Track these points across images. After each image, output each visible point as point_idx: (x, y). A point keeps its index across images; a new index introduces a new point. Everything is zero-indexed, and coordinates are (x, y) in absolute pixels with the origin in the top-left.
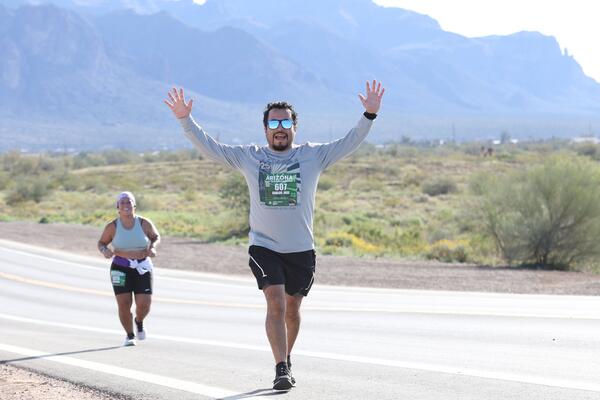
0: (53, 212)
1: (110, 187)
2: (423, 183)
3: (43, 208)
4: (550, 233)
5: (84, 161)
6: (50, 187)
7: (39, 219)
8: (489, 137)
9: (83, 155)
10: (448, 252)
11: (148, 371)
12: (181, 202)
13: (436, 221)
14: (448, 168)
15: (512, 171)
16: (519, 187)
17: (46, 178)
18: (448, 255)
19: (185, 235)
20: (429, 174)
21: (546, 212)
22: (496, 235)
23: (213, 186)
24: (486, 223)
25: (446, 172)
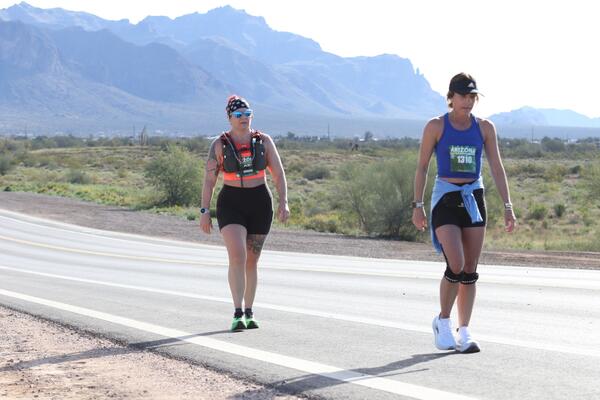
0: (15, 183)
1: (60, 165)
2: (303, 170)
3: (7, 179)
4: (402, 211)
5: (40, 144)
6: (13, 163)
7: (4, 188)
8: (356, 135)
9: (39, 139)
10: (322, 223)
11: (90, 308)
12: (115, 178)
13: (313, 200)
14: (323, 158)
15: (373, 163)
16: (379, 175)
17: (10, 156)
18: (322, 227)
19: (117, 204)
20: (309, 163)
21: (399, 195)
22: (358, 211)
23: (140, 166)
24: (351, 202)
25: (322, 162)
